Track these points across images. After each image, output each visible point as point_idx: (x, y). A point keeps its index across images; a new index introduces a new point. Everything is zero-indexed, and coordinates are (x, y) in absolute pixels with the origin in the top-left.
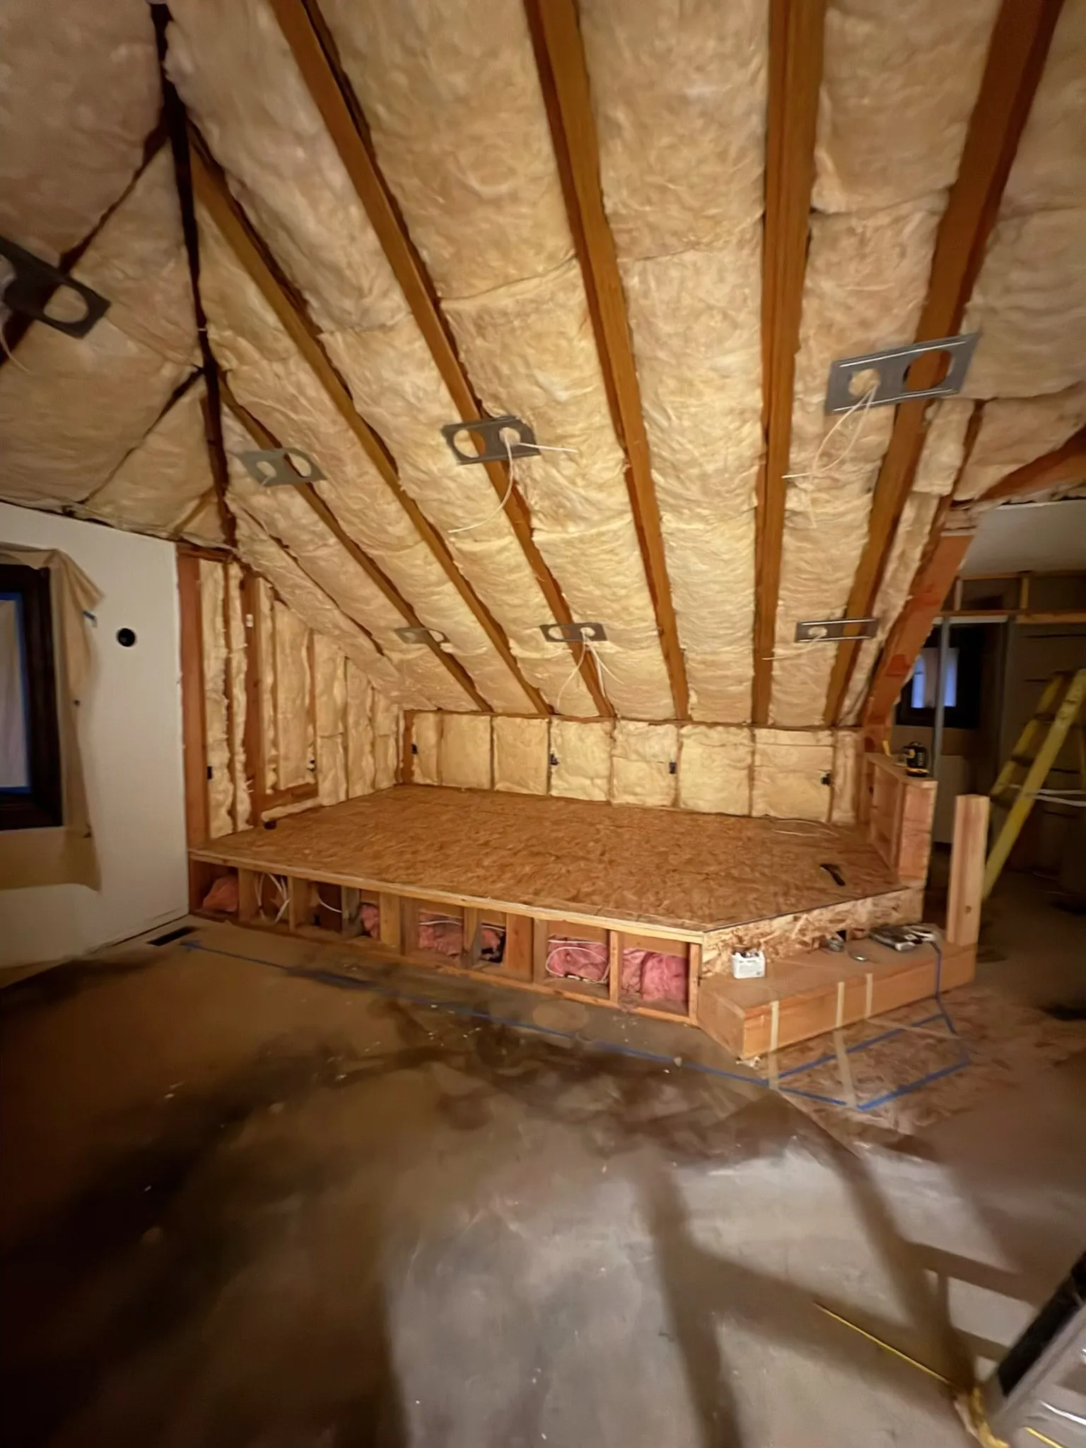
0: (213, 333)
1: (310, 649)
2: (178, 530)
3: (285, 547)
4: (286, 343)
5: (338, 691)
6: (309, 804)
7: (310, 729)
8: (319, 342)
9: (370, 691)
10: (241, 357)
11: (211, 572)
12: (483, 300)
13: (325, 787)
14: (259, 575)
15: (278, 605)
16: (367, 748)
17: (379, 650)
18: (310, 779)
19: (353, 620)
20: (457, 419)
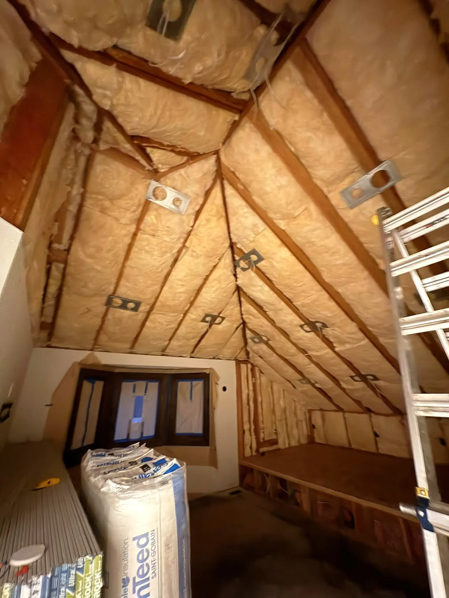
0: (244, 316)
1: (272, 388)
2: (236, 357)
3: (262, 358)
4: (259, 315)
5: (282, 403)
6: (275, 447)
7: (274, 417)
8: (266, 314)
9: (293, 402)
10: (250, 320)
11: (243, 366)
12: (302, 301)
13: (280, 441)
14: (256, 366)
15: (261, 374)
16: (295, 425)
17: (294, 387)
18: (274, 437)
19: (284, 377)
20: (303, 323)
